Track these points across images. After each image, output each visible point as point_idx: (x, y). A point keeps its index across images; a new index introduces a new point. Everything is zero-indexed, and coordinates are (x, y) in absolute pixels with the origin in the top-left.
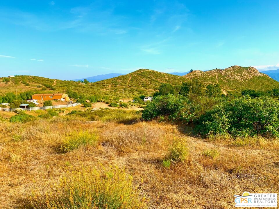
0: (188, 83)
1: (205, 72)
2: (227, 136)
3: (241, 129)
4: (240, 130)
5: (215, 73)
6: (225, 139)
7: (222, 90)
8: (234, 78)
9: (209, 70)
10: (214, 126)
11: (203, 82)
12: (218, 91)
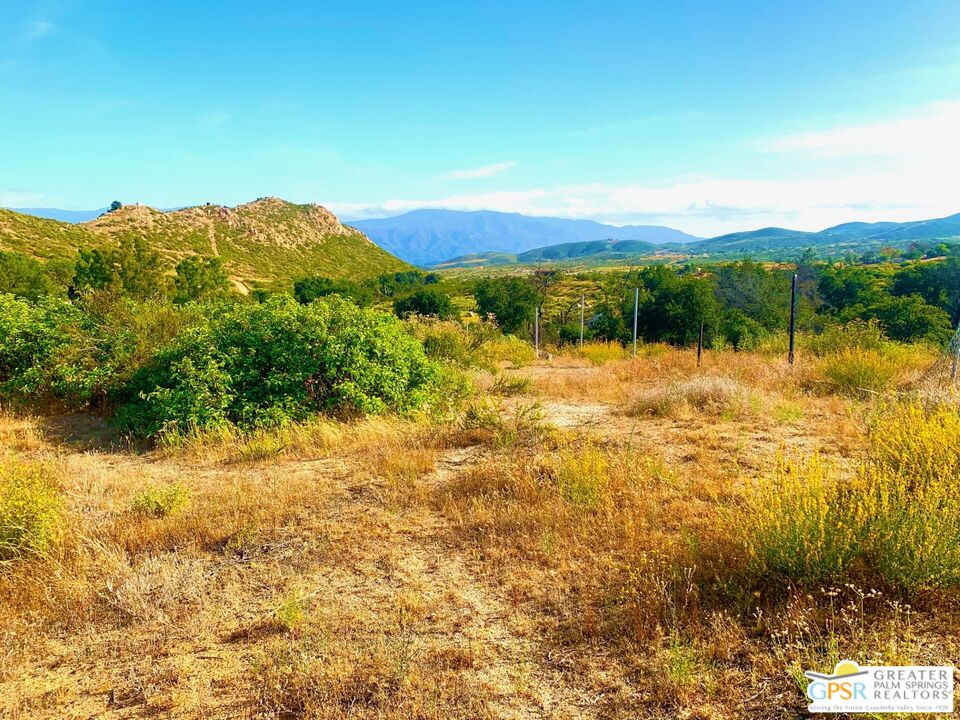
0: (104, 253)
1: (167, 215)
2: (225, 430)
3: (269, 401)
4: (265, 406)
5: (207, 221)
6: (218, 441)
7: (232, 279)
8: (269, 238)
9: (183, 206)
10: (180, 403)
11: (164, 250)
12: (220, 280)
